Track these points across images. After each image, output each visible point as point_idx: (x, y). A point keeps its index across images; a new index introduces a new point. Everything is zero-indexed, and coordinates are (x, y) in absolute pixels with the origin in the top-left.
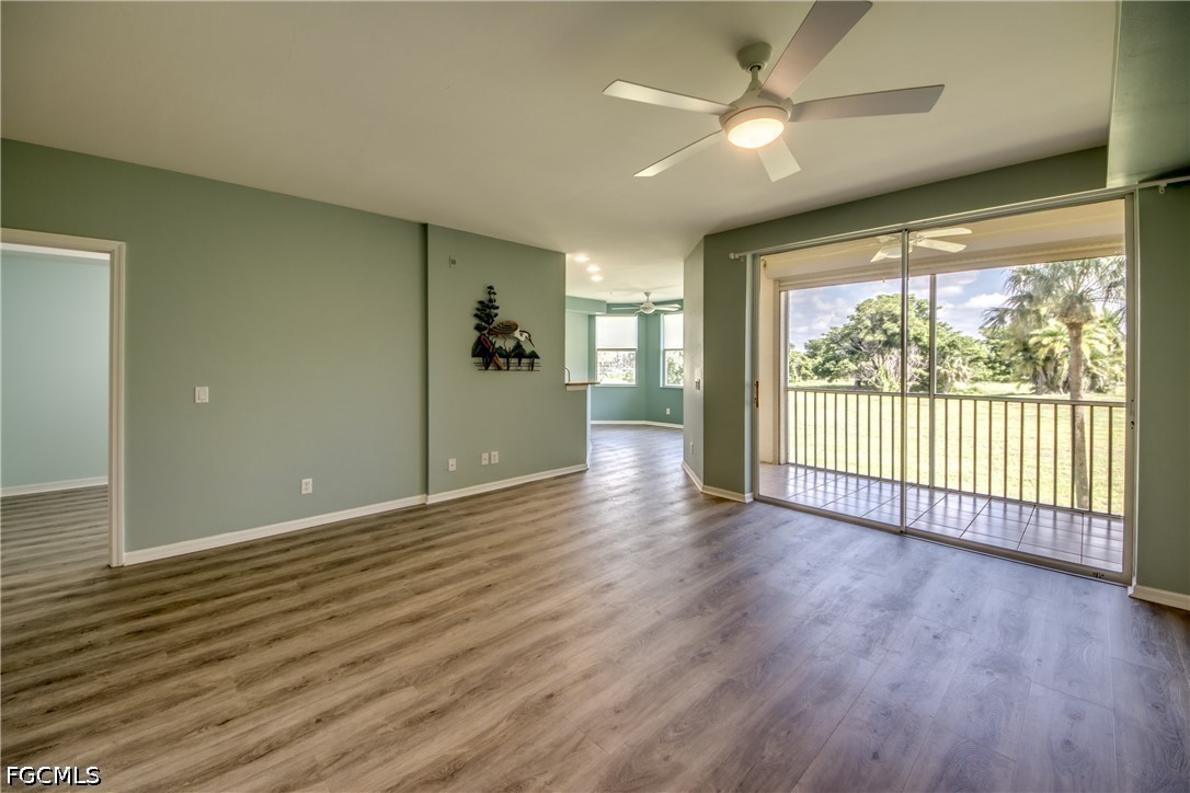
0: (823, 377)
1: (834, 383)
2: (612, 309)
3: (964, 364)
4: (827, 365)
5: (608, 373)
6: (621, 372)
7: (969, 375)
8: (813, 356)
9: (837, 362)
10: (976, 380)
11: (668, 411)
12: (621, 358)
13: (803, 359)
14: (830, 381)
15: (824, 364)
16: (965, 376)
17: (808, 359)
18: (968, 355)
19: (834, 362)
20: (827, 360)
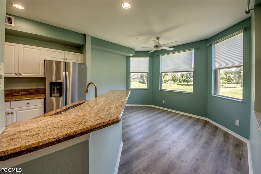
0: (186, 82)
1: (188, 83)
2: (138, 54)
3: (220, 79)
4: (187, 79)
5: (135, 81)
6: (138, 80)
7: (222, 82)
8: (182, 77)
9: (189, 79)
10: (223, 83)
11: (164, 102)
12: (138, 77)
13: (180, 78)
14: (187, 83)
15: (186, 79)
16: (221, 82)
17: (181, 78)
18: (221, 77)
19: (188, 78)
20: (187, 78)
